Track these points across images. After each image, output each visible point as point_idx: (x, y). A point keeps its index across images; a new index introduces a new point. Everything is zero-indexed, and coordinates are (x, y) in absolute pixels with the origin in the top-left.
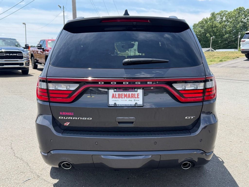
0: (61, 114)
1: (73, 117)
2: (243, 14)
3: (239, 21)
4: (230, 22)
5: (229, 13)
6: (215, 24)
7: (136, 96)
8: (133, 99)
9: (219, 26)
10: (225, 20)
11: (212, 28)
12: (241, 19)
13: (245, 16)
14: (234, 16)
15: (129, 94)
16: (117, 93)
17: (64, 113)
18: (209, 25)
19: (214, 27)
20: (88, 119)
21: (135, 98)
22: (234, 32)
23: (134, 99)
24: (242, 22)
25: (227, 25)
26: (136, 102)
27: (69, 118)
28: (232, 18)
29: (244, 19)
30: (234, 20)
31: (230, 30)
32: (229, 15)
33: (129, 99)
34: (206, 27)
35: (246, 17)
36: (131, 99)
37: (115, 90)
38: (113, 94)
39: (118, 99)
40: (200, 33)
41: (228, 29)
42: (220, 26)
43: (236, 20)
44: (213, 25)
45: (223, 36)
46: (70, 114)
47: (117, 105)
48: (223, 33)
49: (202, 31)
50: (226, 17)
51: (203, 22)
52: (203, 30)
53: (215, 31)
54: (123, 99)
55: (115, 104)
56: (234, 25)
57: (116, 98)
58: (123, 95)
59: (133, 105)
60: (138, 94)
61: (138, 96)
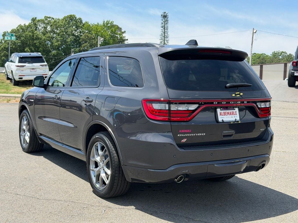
0: (180, 131)
1: (190, 133)
2: (74, 24)
3: (69, 33)
4: (57, 34)
5: (55, 21)
6: (37, 34)
8: (233, 116)
9: (43, 38)
10: (49, 29)
11: (33, 40)
12: (72, 31)
13: (76, 27)
14: (62, 26)
15: (230, 112)
16: (223, 111)
17: (183, 131)
18: (28, 35)
19: (36, 38)
20: (202, 134)
21: (235, 115)
22: (63, 47)
24: (73, 35)
25: (54, 37)
26: (235, 118)
27: (187, 135)
28: (60, 28)
29: (76, 31)
30: (62, 31)
31: (58, 44)
32: (55, 24)
33: (231, 116)
34: (23, 38)
35: (78, 29)
36: (232, 116)
37: (221, 109)
38: (220, 112)
39: (224, 116)
40: (15, 46)
41: (55, 43)
42: (45, 38)
43: (65, 31)
44: (33, 36)
45: (50, 53)
46: (188, 131)
47: (224, 122)
48: (48, 47)
49: (18, 43)
50: (51, 25)
51: (18, 30)
52: (20, 41)
53: (37, 44)
54: (227, 116)
55: (223, 120)
56: (64, 39)
57: (223, 115)
58: (226, 113)
59: (234, 121)
60: (236, 112)
61: (236, 113)
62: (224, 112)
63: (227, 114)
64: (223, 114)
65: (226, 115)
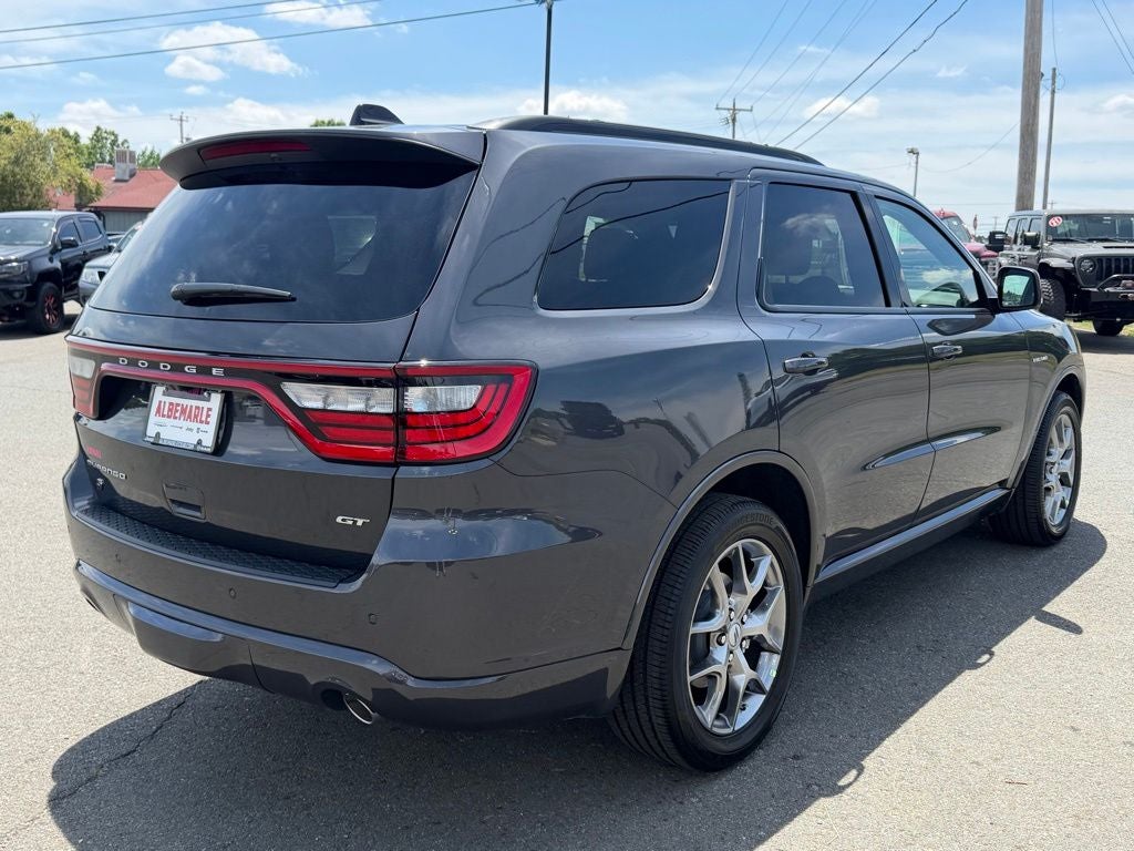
0: (87, 449)
1: (101, 463)
7: (204, 419)
8: (195, 425)
15: (191, 408)
16: (169, 400)
20: (120, 476)
21: (201, 422)
23: (199, 425)
26: (200, 436)
27: (97, 466)
33: (188, 423)
36: (191, 424)
38: (160, 402)
39: (165, 420)
46: (97, 455)
47: (162, 442)
54: (176, 422)
55: (158, 434)
57: (163, 416)
58: (179, 408)
59: (191, 447)
60: (210, 409)
61: (208, 416)
62: (171, 404)
63: (178, 415)
64: (166, 413)
65: (175, 418)
